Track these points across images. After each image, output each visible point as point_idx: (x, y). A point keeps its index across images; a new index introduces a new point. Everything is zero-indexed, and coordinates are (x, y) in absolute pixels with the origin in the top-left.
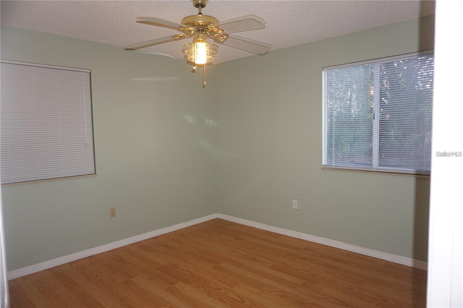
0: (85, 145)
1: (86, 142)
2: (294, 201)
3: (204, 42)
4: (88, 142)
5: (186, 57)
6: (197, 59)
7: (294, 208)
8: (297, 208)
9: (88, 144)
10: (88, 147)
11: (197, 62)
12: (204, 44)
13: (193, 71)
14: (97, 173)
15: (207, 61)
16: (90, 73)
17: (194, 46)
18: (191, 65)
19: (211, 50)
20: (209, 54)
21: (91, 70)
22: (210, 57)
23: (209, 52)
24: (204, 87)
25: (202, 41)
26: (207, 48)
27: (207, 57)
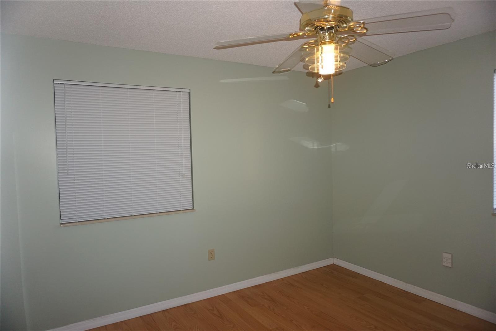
0: (183, 176)
1: (184, 172)
2: (445, 255)
3: (332, 43)
4: (185, 172)
5: (306, 67)
6: (322, 68)
7: (445, 264)
8: (450, 266)
9: (186, 174)
10: (186, 178)
11: (322, 72)
12: (333, 46)
13: (317, 85)
14: (195, 209)
15: (336, 69)
16: (189, 93)
17: (318, 50)
18: (311, 78)
19: (342, 55)
20: (339, 60)
21: (190, 90)
22: (341, 64)
23: (340, 56)
24: (329, 107)
25: (330, 43)
26: (336, 51)
27: (336, 65)
